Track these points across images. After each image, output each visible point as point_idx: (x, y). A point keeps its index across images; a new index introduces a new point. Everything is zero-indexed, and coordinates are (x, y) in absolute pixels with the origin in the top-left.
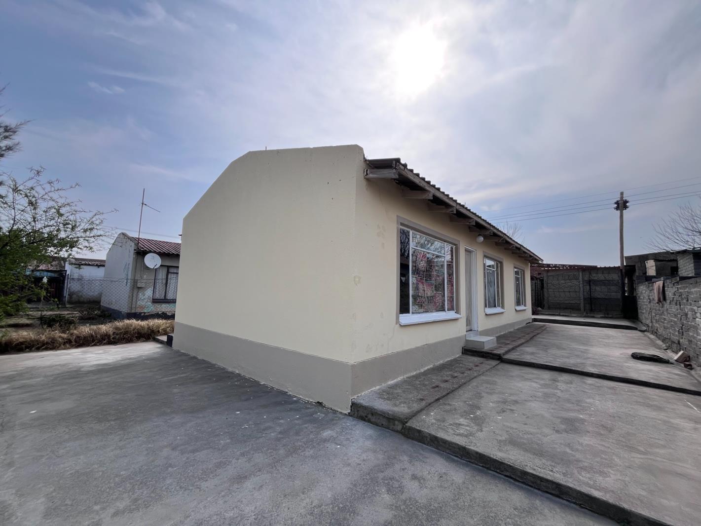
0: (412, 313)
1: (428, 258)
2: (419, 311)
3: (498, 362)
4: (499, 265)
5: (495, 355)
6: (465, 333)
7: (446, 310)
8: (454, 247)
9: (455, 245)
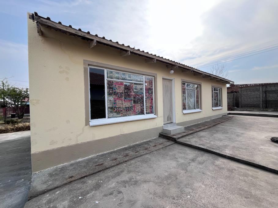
0: (109, 117)
1: (126, 85)
2: (117, 116)
3: (173, 143)
4: (199, 86)
5: (173, 138)
6: (163, 125)
7: (145, 113)
8: (153, 77)
9: (154, 76)
